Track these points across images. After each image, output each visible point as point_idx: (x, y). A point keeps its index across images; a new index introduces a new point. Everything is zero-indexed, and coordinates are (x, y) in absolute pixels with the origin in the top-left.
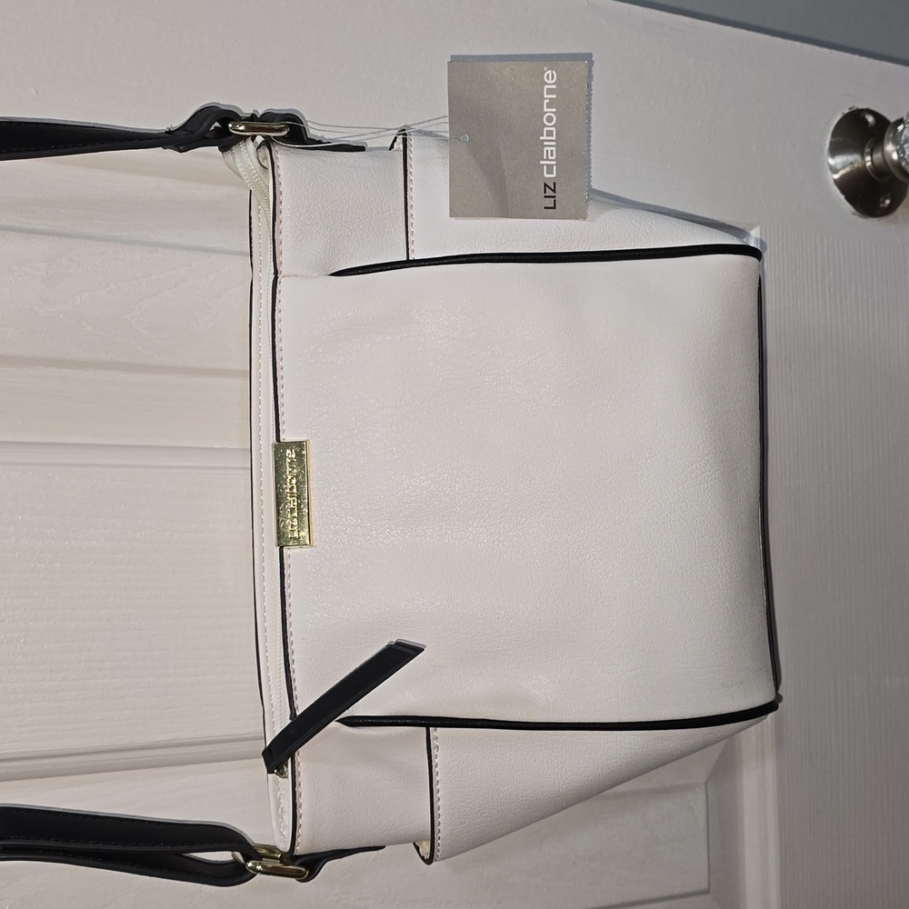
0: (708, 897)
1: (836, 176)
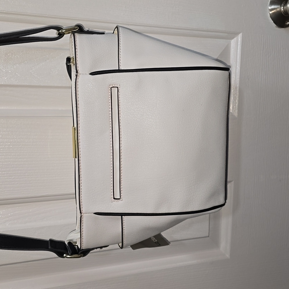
0: (208, 238)
1: (271, 13)
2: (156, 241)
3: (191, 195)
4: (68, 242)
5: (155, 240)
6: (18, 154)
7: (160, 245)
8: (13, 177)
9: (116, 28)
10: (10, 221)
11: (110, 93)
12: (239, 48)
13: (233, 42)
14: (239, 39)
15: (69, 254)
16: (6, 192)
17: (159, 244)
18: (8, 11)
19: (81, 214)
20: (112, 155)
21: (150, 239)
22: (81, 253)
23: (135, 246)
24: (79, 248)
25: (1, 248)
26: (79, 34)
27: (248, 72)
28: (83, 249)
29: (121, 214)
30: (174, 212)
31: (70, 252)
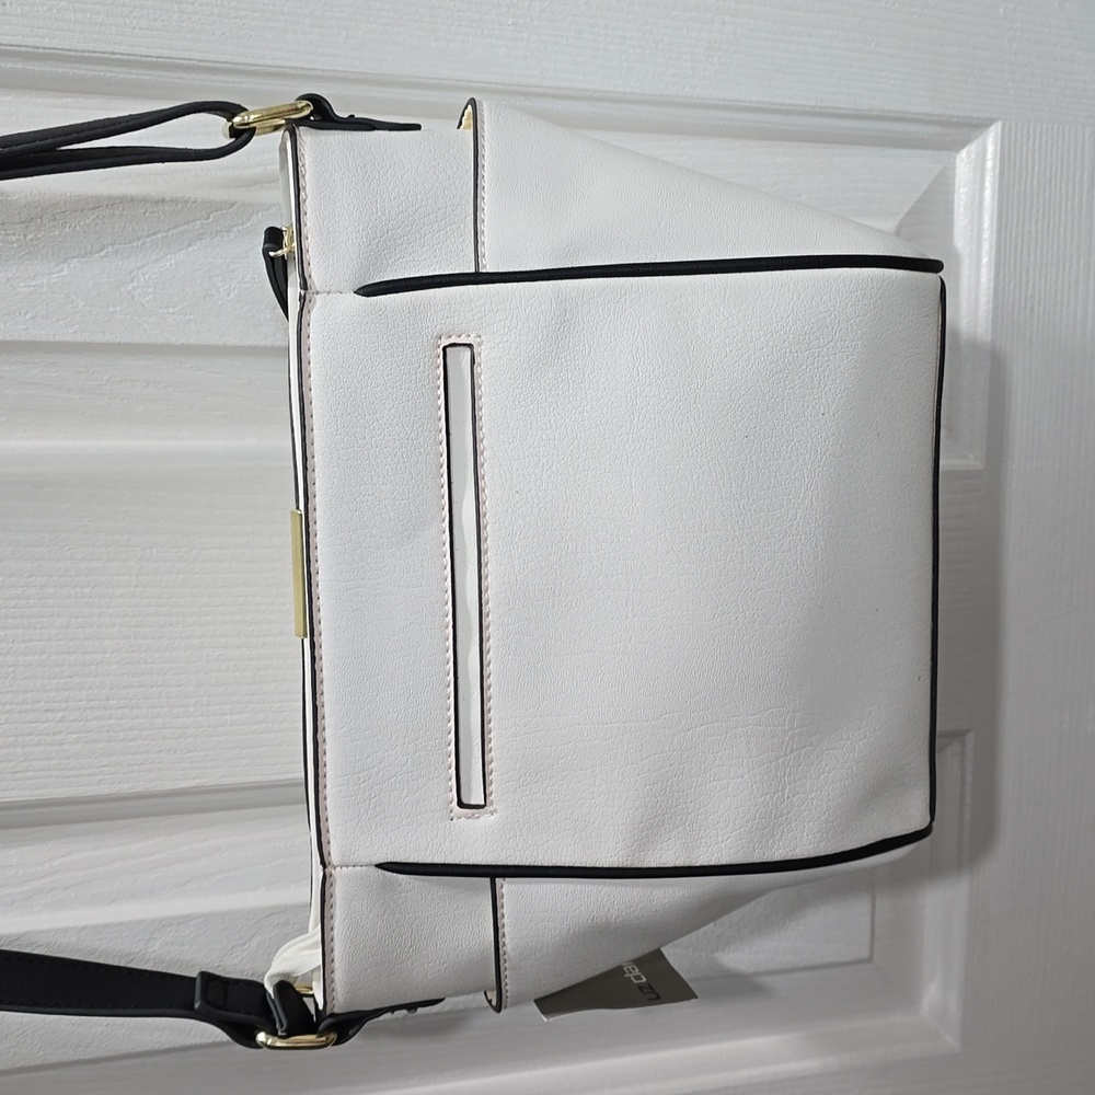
0: (869, 966)
2: (645, 980)
3: (783, 790)
4: (276, 980)
5: (637, 978)
6: (79, 620)
7: (658, 997)
8: (60, 715)
9: (470, 107)
10: (50, 891)
11: (441, 368)
12: (988, 184)
13: (963, 160)
14: (990, 148)
15: (280, 1033)
16: (30, 774)
17: (655, 996)
18: (38, 48)
19: (325, 867)
20: (451, 623)
21: (619, 970)
22: (329, 1029)
23: (552, 1003)
24: (321, 1007)
25: (3, 1006)
26: (313, 131)
27: (1027, 283)
28: (336, 1011)
29: (491, 871)
30: (712, 863)
31: (282, 1027)
